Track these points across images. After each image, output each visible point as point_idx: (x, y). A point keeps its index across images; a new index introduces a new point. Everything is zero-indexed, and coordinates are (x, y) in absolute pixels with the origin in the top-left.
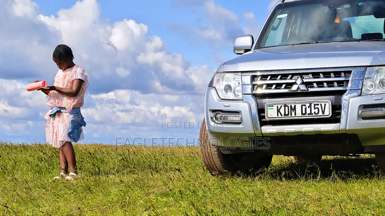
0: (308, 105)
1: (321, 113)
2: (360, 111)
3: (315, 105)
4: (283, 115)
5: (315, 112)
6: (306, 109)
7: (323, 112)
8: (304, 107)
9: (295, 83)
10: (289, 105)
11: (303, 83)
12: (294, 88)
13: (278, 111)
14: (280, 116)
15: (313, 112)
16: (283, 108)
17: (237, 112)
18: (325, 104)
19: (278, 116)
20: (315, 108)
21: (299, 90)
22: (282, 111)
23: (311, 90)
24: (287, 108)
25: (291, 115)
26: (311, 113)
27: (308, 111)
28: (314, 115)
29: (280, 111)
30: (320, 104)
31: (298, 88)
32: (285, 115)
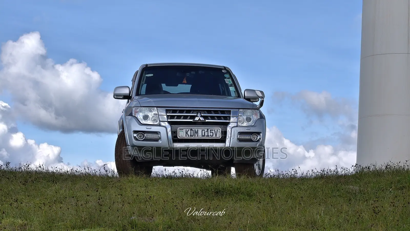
0: (206, 130)
1: (214, 136)
2: (239, 136)
3: (210, 130)
4: (190, 136)
5: (210, 135)
6: (205, 133)
7: (216, 135)
8: (203, 132)
9: (197, 116)
10: (194, 130)
11: (202, 116)
12: (197, 119)
13: (187, 133)
14: (187, 136)
15: (209, 135)
16: (190, 131)
17: (156, 133)
18: (217, 130)
19: (186, 136)
20: (211, 133)
21: (199, 120)
22: (189, 133)
23: (207, 121)
24: (192, 132)
25: (195, 136)
26: (208, 136)
27: (206, 134)
28: (210, 136)
29: (188, 133)
30: (214, 130)
31: (199, 119)
32: (191, 136)
